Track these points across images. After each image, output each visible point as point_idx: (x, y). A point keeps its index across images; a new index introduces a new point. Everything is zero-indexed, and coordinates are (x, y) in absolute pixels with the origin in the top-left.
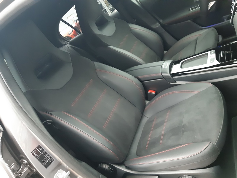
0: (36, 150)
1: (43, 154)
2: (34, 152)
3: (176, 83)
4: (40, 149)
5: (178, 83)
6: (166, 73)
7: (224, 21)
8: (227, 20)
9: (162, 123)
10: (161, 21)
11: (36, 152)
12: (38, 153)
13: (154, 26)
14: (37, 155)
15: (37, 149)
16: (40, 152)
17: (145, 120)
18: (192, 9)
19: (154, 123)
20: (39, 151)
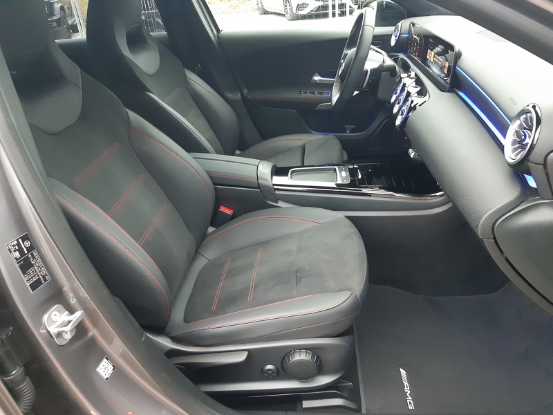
0: (18, 244)
1: (30, 256)
2: (14, 246)
3: (277, 203)
4: (28, 244)
5: (280, 204)
6: (267, 180)
7: (345, 132)
8: (350, 132)
9: (249, 267)
10: (245, 91)
11: (17, 248)
12: (20, 250)
13: (229, 95)
14: (17, 254)
15: (20, 240)
16: (25, 249)
17: (201, 263)
18: (306, 93)
19: (226, 268)
20: (23, 247)
